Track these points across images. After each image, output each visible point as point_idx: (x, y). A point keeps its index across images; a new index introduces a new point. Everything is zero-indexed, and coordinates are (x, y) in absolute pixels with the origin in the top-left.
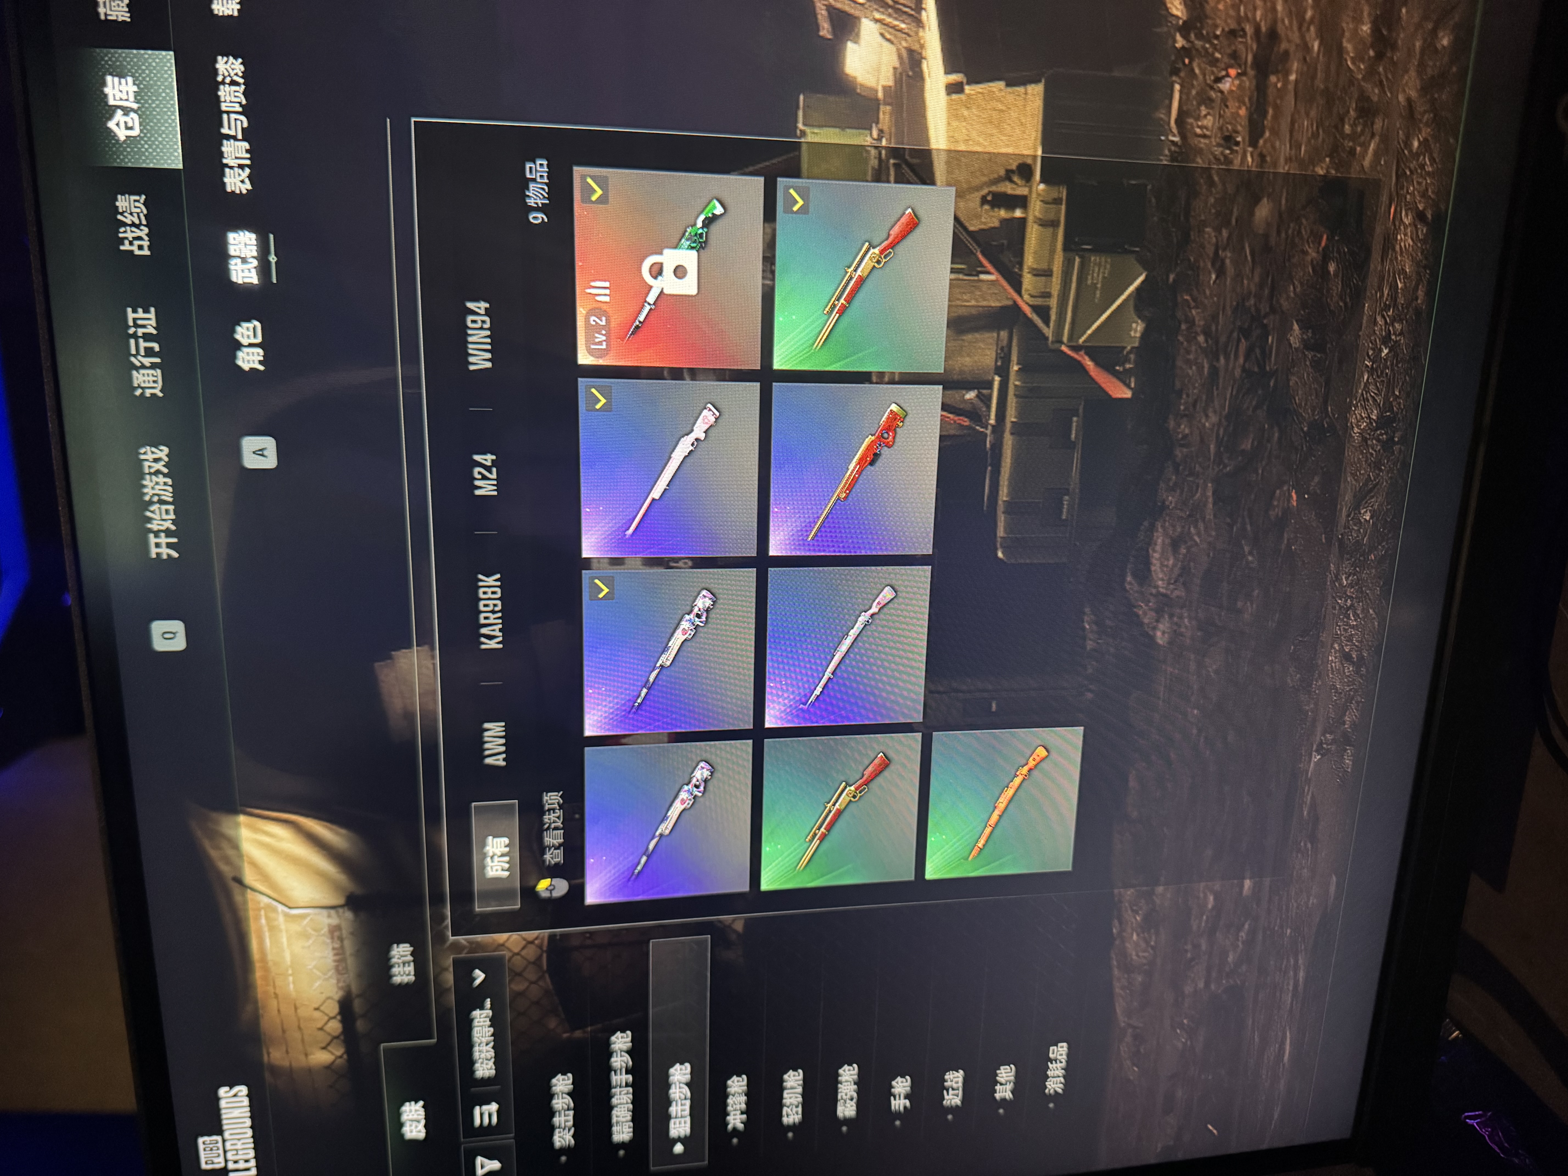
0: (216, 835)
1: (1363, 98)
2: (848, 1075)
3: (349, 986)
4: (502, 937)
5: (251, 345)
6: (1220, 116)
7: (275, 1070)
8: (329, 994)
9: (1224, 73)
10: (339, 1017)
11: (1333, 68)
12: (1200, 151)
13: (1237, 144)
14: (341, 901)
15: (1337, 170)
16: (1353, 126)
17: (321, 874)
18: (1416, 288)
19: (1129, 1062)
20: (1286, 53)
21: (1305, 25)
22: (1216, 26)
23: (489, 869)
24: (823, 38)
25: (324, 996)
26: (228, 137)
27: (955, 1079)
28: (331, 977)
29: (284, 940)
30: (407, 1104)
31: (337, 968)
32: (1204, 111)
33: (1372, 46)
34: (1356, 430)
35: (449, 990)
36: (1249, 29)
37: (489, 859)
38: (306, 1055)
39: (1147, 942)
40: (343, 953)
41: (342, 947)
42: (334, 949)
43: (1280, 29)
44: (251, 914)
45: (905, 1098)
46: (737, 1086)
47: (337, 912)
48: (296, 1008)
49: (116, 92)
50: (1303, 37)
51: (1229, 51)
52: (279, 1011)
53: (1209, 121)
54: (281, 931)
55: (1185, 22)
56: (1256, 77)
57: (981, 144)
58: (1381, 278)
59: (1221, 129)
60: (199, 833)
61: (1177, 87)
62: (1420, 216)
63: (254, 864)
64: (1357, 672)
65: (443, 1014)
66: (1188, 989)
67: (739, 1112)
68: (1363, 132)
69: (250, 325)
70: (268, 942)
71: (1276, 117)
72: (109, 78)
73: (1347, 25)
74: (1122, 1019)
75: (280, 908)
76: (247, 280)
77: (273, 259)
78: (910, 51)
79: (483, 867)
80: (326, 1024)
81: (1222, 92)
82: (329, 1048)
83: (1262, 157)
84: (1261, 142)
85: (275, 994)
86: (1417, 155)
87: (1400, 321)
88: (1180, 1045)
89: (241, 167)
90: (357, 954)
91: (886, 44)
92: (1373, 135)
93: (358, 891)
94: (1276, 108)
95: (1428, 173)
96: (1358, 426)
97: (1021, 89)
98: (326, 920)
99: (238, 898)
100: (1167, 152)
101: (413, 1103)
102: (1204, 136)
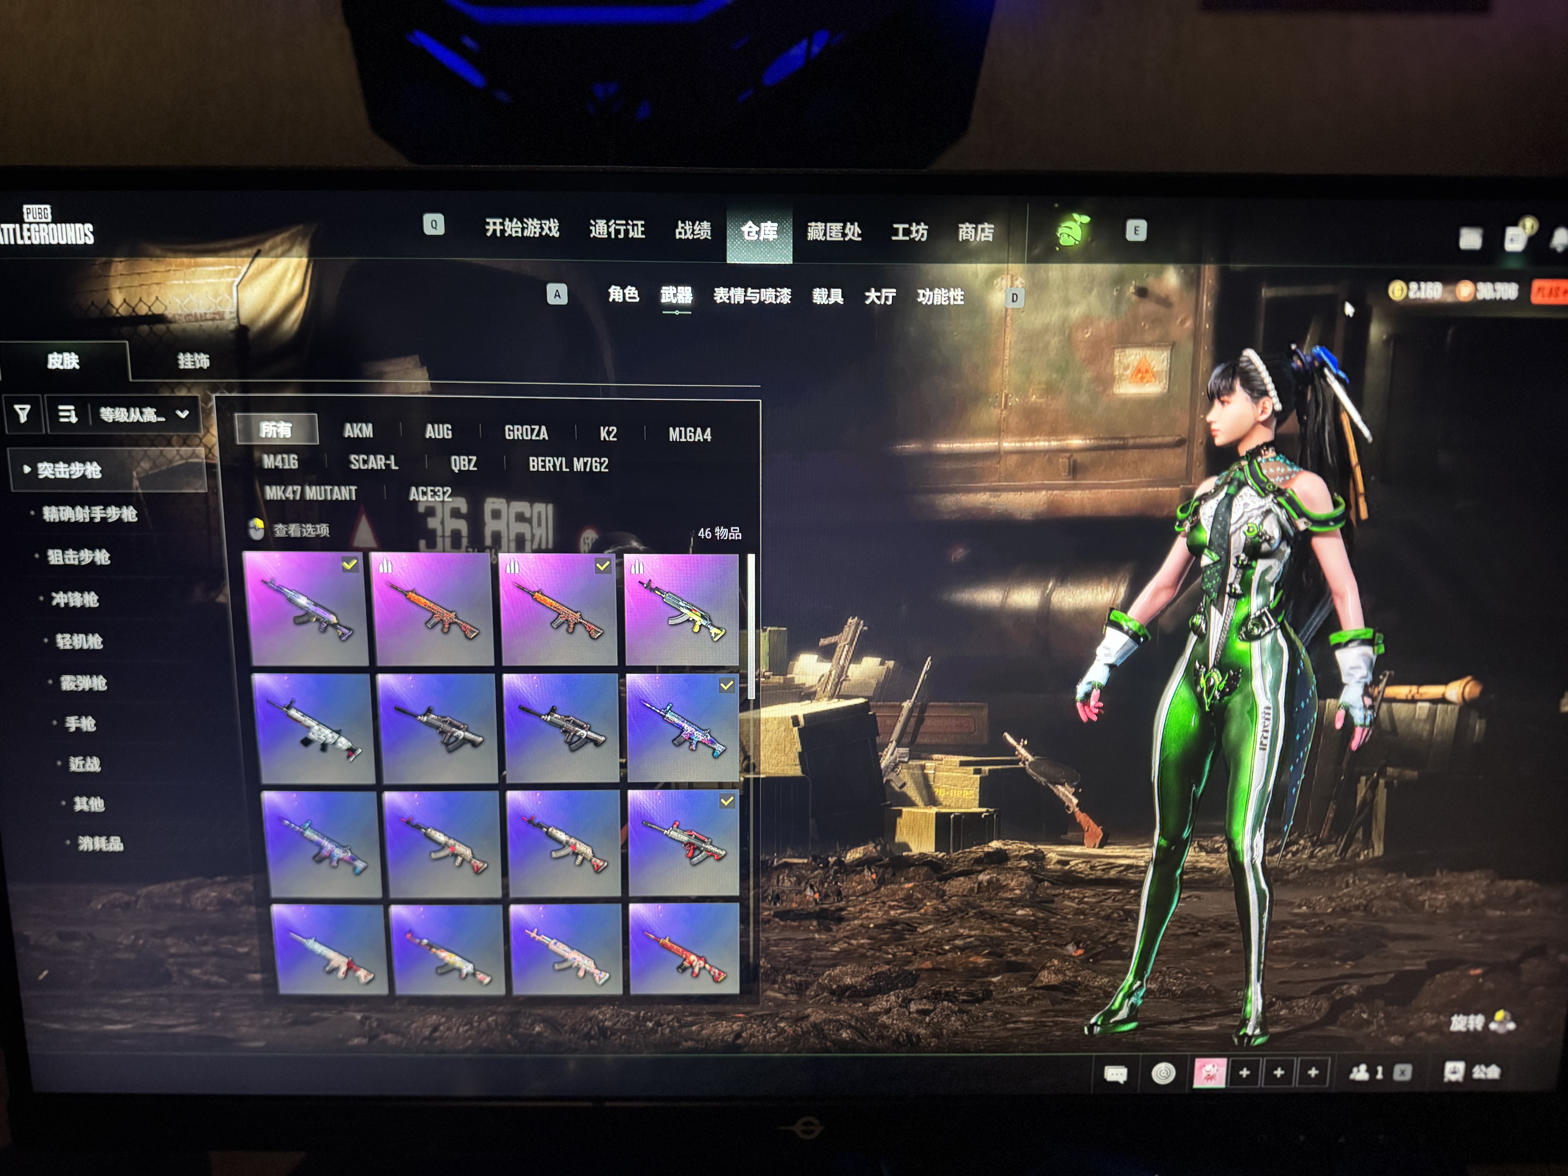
0: (292, 241)
1: (808, 985)
2: (99, 683)
3: (175, 322)
4: (214, 431)
5: (624, 294)
6: (791, 891)
7: (108, 265)
8: (169, 308)
9: (816, 890)
10: (150, 313)
11: (825, 962)
12: (769, 879)
13: (775, 904)
14: (243, 321)
15: (763, 974)
16: (791, 981)
17: (263, 311)
18: (692, 1040)
19: (105, 901)
20: (830, 930)
21: (847, 940)
22: (842, 882)
23: (267, 423)
24: (819, 640)
25: (167, 304)
26: (746, 292)
27: (93, 765)
28: (183, 310)
29: (212, 280)
30: (77, 357)
31: (190, 315)
32: (793, 879)
33: (839, 986)
34: (597, 1012)
35: (173, 392)
36: (842, 904)
37: (274, 423)
38: (119, 288)
39: (210, 904)
40: (202, 321)
41: (207, 320)
42: (205, 314)
43: (844, 924)
44: (233, 259)
45: (77, 728)
46: (91, 600)
47: (234, 318)
48: (157, 284)
49: (769, 228)
50: (840, 939)
51: (829, 892)
52: (155, 272)
53: (787, 883)
54: (219, 278)
55: (843, 862)
56: (815, 911)
57: (765, 739)
58: (697, 1014)
59: (783, 892)
60: (294, 230)
61: (806, 861)
62: (738, 1035)
63: (271, 265)
64: (425, 1039)
65: (155, 388)
66: (169, 941)
67: (66, 601)
68: (787, 987)
69: (636, 296)
70: (211, 269)
71: (792, 928)
72: (776, 225)
73: (850, 968)
74: (144, 891)
75: (238, 280)
76: (663, 295)
77: (677, 313)
78: (815, 693)
79: (269, 420)
80: (145, 304)
81: (805, 890)
82: (125, 305)
83: (769, 921)
84: (777, 920)
85: (169, 271)
86: (776, 1027)
87: (671, 1032)
88: (119, 940)
89: (729, 298)
90: (202, 330)
91: (818, 678)
92: (786, 995)
93: (251, 335)
94: (798, 927)
95: (765, 1036)
96: (600, 1013)
97: (798, 762)
98: (228, 311)
99: (244, 252)
100: (767, 858)
101: (78, 361)
102: (778, 882)
